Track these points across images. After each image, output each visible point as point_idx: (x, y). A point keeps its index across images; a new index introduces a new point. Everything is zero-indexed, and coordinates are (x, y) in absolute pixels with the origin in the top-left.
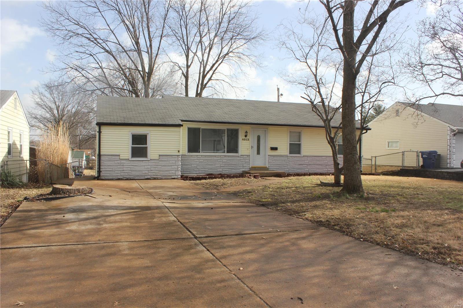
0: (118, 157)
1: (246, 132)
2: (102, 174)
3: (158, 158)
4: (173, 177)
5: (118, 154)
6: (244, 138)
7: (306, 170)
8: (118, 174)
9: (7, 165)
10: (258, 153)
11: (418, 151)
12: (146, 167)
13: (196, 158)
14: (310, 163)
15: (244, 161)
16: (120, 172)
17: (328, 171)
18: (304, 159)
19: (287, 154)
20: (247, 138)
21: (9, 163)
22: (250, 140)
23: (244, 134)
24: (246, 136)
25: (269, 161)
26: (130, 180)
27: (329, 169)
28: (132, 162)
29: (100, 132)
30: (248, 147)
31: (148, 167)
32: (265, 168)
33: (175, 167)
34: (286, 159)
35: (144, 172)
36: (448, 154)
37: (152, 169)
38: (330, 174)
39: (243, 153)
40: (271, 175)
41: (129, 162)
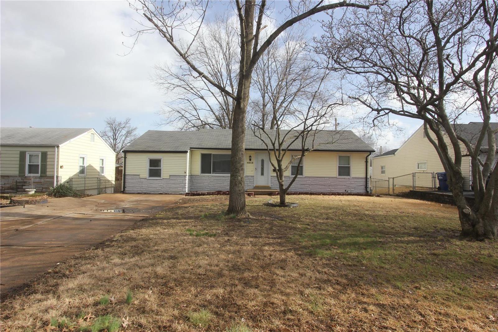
0: (138, 177)
1: (250, 156)
2: (126, 189)
3: (169, 178)
4: (180, 193)
5: (138, 174)
6: (249, 161)
7: (308, 190)
8: (138, 190)
9: (72, 181)
10: (262, 174)
11: (434, 172)
12: (159, 184)
13: (207, 178)
14: (312, 183)
15: (249, 181)
16: (139, 188)
17: (331, 190)
18: (306, 180)
19: (289, 175)
20: (252, 161)
21: (73, 180)
22: (254, 163)
23: (248, 159)
24: (250, 160)
25: (272, 181)
26: (147, 194)
27: (332, 189)
28: (149, 180)
29: (125, 158)
30: (252, 169)
31: (161, 184)
32: (268, 188)
33: (182, 185)
34: (288, 179)
35: (157, 188)
36: (470, 176)
37: (164, 186)
38: (321, 194)
39: (248, 174)
40: (266, 193)
41: (147, 180)
